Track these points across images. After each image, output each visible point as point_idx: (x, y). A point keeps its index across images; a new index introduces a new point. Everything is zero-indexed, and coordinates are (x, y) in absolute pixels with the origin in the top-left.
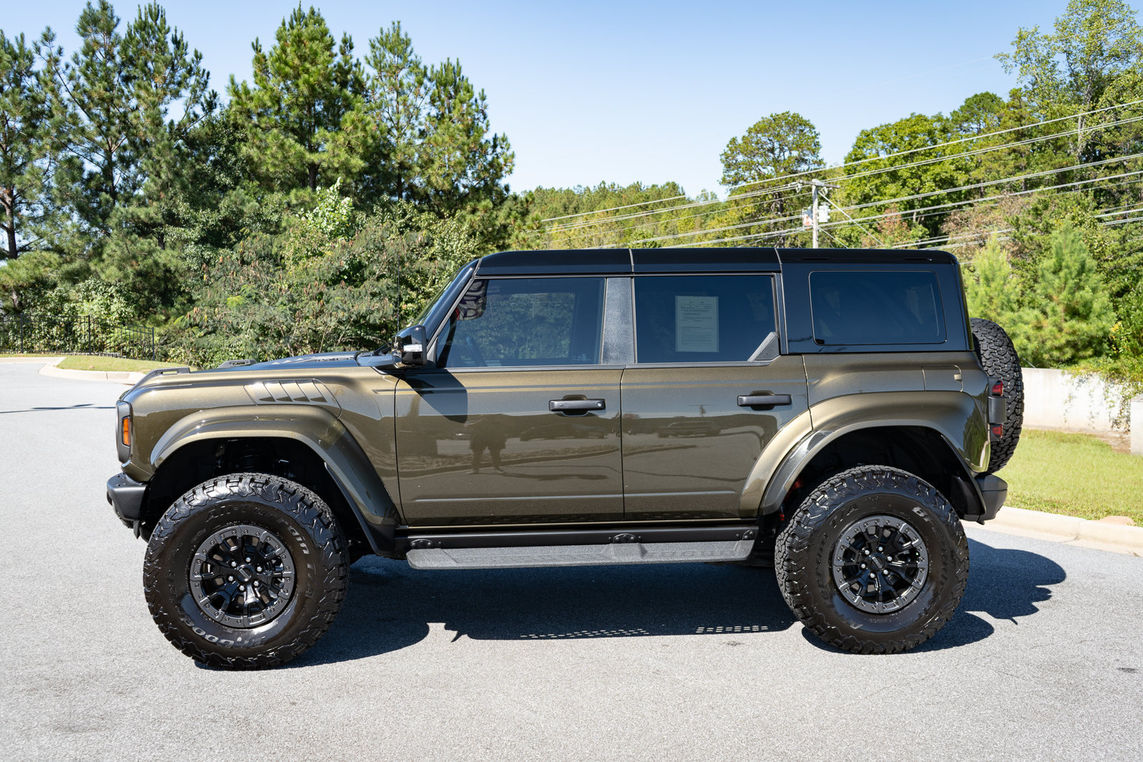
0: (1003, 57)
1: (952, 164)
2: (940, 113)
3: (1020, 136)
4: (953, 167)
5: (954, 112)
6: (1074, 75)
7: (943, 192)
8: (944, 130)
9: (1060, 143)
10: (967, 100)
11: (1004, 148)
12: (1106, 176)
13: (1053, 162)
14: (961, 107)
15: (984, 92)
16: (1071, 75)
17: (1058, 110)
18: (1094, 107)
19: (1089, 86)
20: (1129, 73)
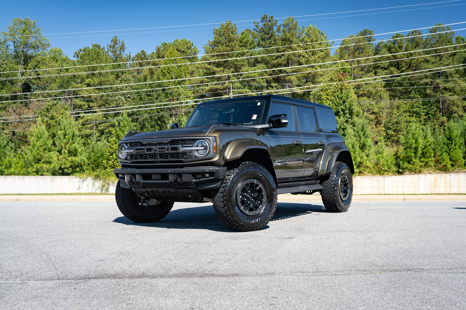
6: (16, 51)
9: (14, 81)
13: (11, 90)
16: (14, 52)
17: (12, 67)
18: (26, 67)
19: (23, 58)
20: (39, 55)
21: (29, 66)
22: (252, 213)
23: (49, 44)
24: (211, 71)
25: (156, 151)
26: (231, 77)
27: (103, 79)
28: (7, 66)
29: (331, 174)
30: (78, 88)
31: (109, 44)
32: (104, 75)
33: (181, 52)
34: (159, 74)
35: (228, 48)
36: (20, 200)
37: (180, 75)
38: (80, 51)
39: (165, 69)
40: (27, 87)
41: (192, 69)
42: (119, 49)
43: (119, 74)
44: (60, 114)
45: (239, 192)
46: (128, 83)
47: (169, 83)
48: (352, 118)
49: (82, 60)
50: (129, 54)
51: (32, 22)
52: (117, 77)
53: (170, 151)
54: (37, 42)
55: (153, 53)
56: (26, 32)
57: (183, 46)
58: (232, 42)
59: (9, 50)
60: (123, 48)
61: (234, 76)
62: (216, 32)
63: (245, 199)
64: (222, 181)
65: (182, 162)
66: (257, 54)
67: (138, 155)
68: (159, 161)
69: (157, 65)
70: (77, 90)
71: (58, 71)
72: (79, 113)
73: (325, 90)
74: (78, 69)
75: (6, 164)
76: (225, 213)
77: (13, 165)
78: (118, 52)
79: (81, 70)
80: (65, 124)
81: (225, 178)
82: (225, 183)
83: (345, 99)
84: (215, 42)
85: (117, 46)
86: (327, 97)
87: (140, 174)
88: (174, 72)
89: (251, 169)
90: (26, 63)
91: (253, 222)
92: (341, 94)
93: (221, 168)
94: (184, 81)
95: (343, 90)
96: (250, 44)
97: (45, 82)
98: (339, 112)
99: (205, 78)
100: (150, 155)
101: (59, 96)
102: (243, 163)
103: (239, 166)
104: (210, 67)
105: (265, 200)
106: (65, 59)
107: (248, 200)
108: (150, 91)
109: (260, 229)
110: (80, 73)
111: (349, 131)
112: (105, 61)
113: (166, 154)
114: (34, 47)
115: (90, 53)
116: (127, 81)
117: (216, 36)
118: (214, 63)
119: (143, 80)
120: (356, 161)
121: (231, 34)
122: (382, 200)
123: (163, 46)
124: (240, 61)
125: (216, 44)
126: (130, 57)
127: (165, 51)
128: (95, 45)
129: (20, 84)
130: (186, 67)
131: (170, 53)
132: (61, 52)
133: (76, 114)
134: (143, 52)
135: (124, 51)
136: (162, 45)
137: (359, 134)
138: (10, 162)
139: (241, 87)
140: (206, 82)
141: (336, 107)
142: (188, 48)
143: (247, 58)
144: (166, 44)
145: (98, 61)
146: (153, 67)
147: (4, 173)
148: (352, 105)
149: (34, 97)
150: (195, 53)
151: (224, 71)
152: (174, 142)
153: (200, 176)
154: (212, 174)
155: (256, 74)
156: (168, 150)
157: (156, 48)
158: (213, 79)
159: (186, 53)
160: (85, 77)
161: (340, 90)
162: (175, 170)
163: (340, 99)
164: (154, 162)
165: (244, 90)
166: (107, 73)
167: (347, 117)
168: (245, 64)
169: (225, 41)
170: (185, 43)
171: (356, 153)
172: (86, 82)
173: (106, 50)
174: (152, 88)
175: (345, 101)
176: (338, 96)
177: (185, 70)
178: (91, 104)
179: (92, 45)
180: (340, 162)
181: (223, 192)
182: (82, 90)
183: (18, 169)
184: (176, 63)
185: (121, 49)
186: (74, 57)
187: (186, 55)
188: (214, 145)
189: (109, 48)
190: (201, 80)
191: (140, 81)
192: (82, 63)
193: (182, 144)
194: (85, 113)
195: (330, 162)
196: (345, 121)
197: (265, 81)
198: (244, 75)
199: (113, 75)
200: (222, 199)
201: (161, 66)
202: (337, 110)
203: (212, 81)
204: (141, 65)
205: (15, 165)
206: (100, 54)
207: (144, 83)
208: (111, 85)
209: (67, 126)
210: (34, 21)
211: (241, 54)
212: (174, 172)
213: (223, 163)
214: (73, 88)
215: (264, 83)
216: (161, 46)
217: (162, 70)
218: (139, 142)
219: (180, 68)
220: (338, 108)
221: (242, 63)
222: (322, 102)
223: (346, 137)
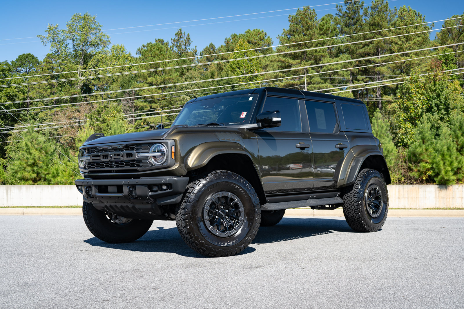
0: (42, 38)
1: (16, 88)
2: (6, 61)
3: (52, 77)
4: (16, 90)
5: (13, 61)
6: (76, 51)
7: (12, 103)
8: (10, 70)
9: (73, 83)
10: (19, 56)
11: (45, 83)
12: (94, 100)
13: (70, 92)
14: (17, 59)
15: (28, 53)
16: (74, 51)
17: (71, 67)
18: (86, 67)
19: (82, 57)
20: (100, 53)
21: (88, 66)
22: (223, 235)
23: (109, 41)
24: (287, 64)
25: (111, 158)
26: (309, 71)
27: (166, 77)
28: (66, 67)
29: (355, 185)
30: (139, 87)
31: (173, 39)
32: (168, 72)
33: (252, 43)
34: (228, 70)
35: (306, 37)
36: (26, 214)
37: (252, 70)
38: (143, 47)
39: (234, 64)
40: (87, 89)
41: (265, 63)
42: (184, 43)
43: (184, 71)
44: (112, 116)
45: (207, 208)
46: (193, 81)
47: (239, 79)
48: (448, 114)
49: (143, 57)
50: (195, 49)
51: (92, 18)
52: (182, 75)
53: (125, 158)
54: (97, 40)
55: (222, 46)
56: (86, 29)
57: (255, 37)
58: (310, 30)
59: (68, 49)
60: (188, 42)
61: (313, 68)
62: (292, 19)
63: (217, 217)
64: (182, 194)
65: (136, 171)
66: (340, 42)
67: (95, 163)
68: (116, 170)
69: (225, 59)
70: (139, 90)
71: (120, 70)
72: (140, 116)
73: (415, 81)
74: (139, 67)
75: (53, 173)
76: (188, 233)
77: (60, 174)
78: (183, 47)
79: (142, 68)
80: (116, 128)
81: (188, 191)
82: (188, 197)
83: (439, 91)
84: (290, 31)
85: (182, 40)
86: (417, 90)
87: (95, 186)
88: (245, 66)
89: (224, 179)
90: (86, 62)
91: (226, 244)
92: (435, 86)
93: (182, 178)
94: (257, 76)
95: (437, 81)
96: (332, 32)
97: (105, 83)
98: (432, 108)
99: (280, 72)
100: (107, 163)
101: (119, 97)
102: (214, 172)
103: (207, 176)
104: (285, 60)
105: (242, 217)
106: (128, 57)
107: (220, 217)
108: (218, 89)
109: (237, 254)
110: (142, 71)
111: (444, 130)
112: (169, 57)
113: (122, 161)
114: (94, 45)
115: (153, 49)
116: (192, 78)
117: (292, 24)
118: (290, 55)
119: (209, 77)
120: (452, 166)
121: (309, 21)
122: (448, 215)
123: (233, 38)
124: (319, 52)
125: (292, 32)
126: (196, 52)
127: (234, 44)
128: (158, 40)
129: (79, 85)
130: (258, 61)
131: (240, 46)
132: (124, 49)
133: (138, 116)
134: (212, 46)
135: (190, 45)
136: (231, 36)
137: (457, 134)
138: (57, 170)
139: (321, 82)
140: (280, 77)
141: (427, 102)
142: (261, 39)
143: (328, 48)
144: (235, 35)
145: (160, 57)
146: (221, 62)
147: (51, 183)
148: (449, 99)
149: (93, 100)
150: (269, 45)
151: (301, 63)
152: (128, 147)
153: (155, 188)
154: (169, 185)
155: (339, 66)
156: (123, 156)
157: (224, 40)
158: (288, 73)
159: (259, 45)
160: (147, 76)
161: (433, 81)
162: (129, 180)
163: (432, 92)
164: (110, 171)
165: (324, 85)
166: (170, 70)
167: (442, 114)
168: (326, 54)
169: (303, 29)
170: (257, 34)
171: (452, 156)
172: (148, 81)
173: (171, 44)
174: (220, 85)
175: (439, 94)
176: (430, 88)
177: (257, 64)
178: (154, 105)
179: (155, 40)
180: (369, 169)
181: (184, 208)
182: (144, 89)
183: (65, 178)
184: (247, 56)
185: (186, 43)
186: (137, 54)
187: (259, 46)
188: (173, 150)
189: (173, 43)
190: (275, 74)
191: (207, 78)
192: (144, 60)
193: (137, 149)
194: (147, 115)
195: (353, 169)
196: (439, 118)
197: (349, 74)
198: (325, 67)
199: (178, 73)
200: (183, 217)
201: (230, 60)
202: (429, 105)
203: (287, 76)
204: (208, 60)
205: (62, 173)
206: (163, 49)
207: (211, 80)
208: (175, 83)
209: (118, 130)
210: (93, 17)
211: (320, 44)
212: (127, 184)
213: (185, 172)
214: (134, 88)
215: (348, 76)
216: (231, 38)
217: (231, 65)
218: (95, 148)
219: (252, 62)
220: (431, 102)
221: (322, 54)
222: (410, 97)
223: (441, 138)
